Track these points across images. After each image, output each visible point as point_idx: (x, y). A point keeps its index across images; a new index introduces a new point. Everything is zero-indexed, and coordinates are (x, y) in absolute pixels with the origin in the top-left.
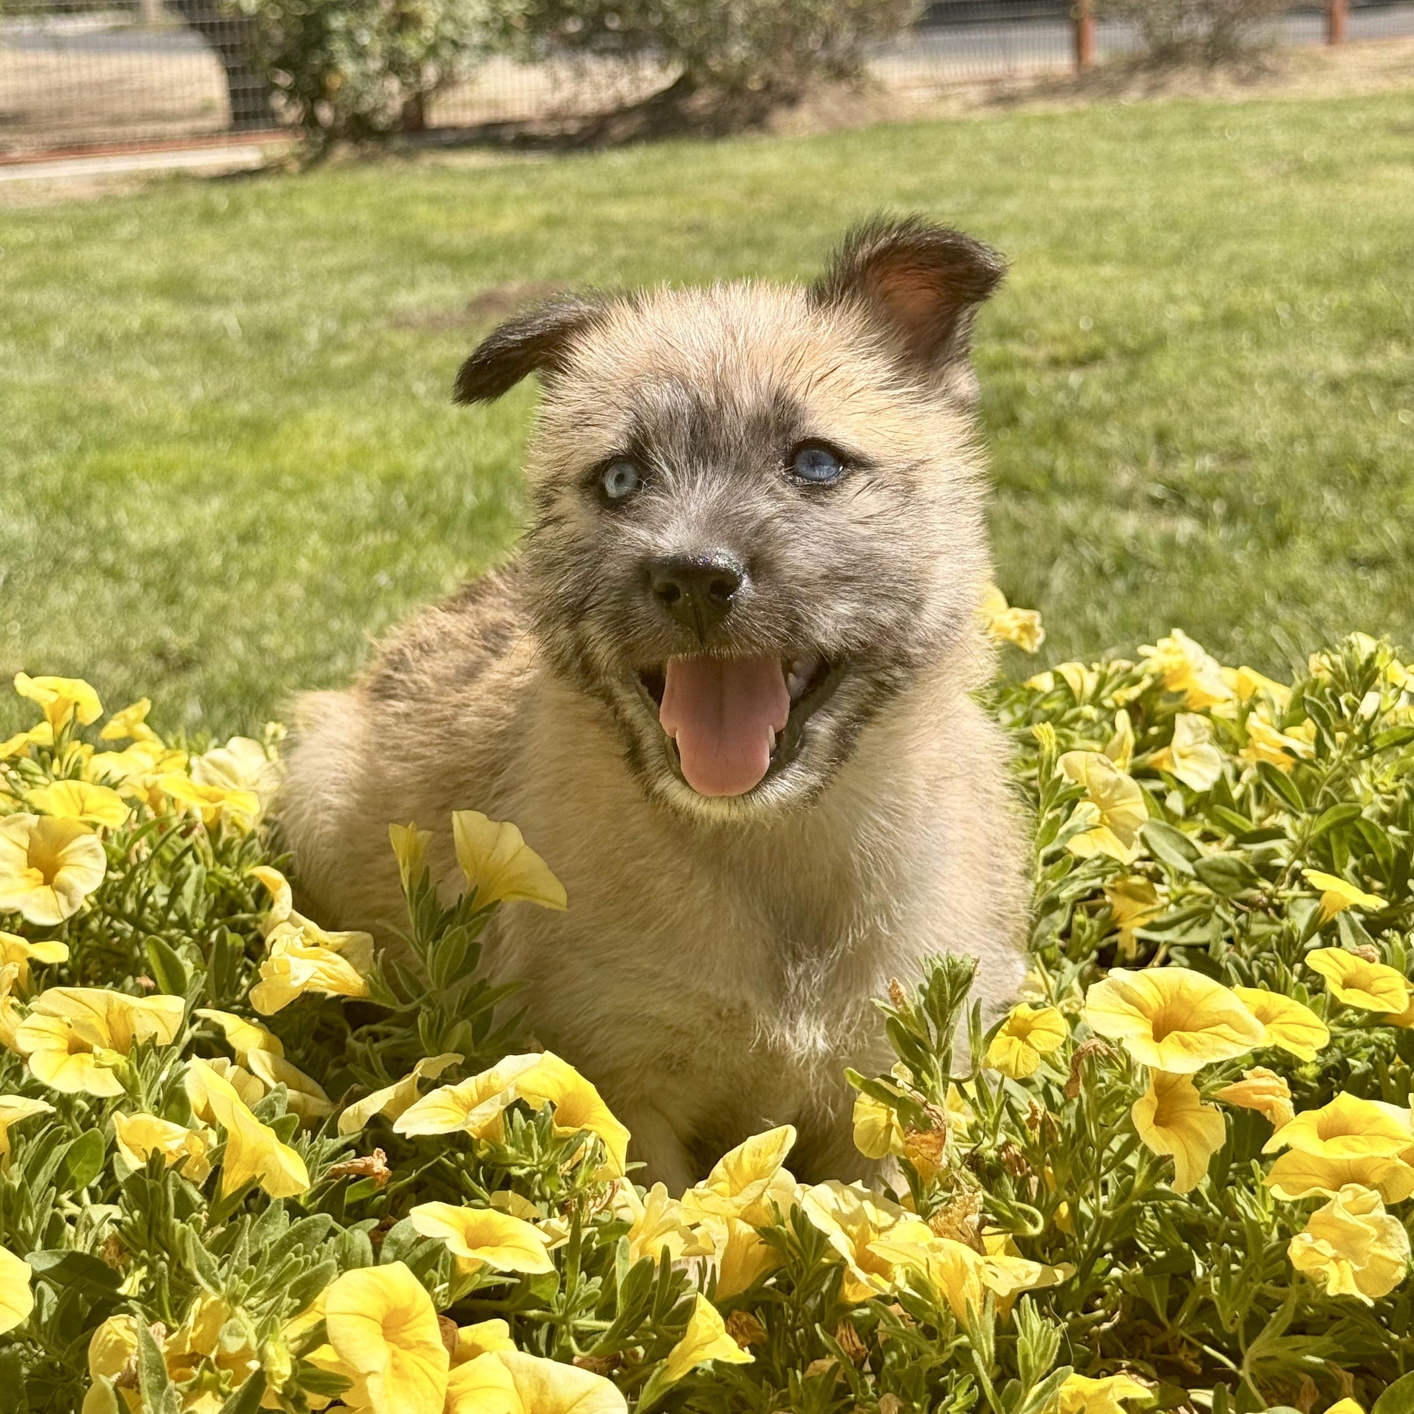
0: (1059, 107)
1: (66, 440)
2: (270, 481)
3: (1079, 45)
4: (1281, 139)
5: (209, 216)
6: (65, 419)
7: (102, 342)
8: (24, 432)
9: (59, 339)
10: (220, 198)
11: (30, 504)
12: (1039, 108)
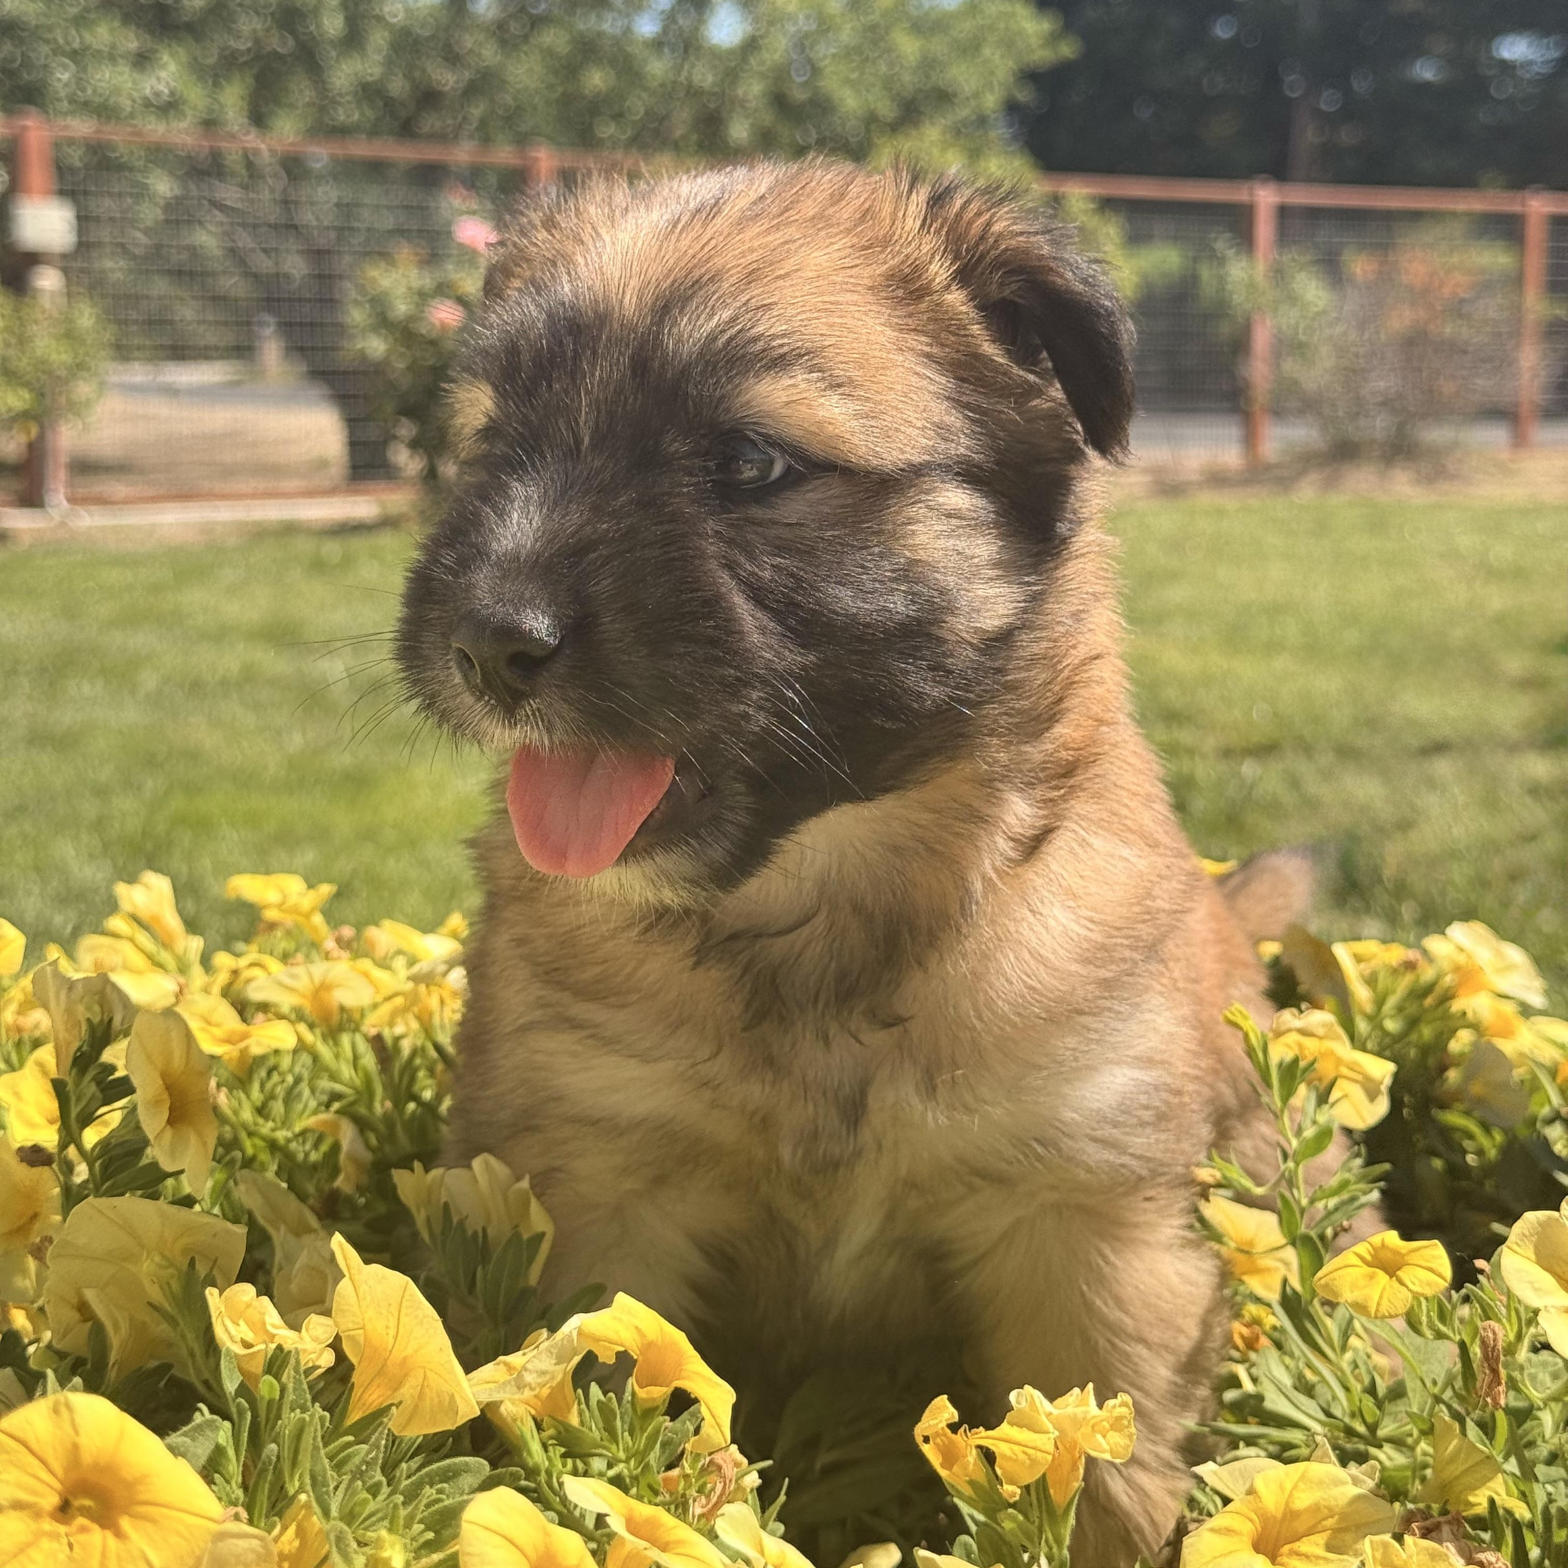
0: (1229, 500)
1: (150, 783)
2: (369, 835)
3: (1250, 440)
4: (1466, 541)
5: (318, 566)
6: (151, 762)
7: (195, 687)
8: (105, 774)
9: (149, 680)
10: (332, 549)
11: (106, 846)
12: (1206, 499)
